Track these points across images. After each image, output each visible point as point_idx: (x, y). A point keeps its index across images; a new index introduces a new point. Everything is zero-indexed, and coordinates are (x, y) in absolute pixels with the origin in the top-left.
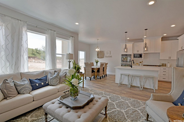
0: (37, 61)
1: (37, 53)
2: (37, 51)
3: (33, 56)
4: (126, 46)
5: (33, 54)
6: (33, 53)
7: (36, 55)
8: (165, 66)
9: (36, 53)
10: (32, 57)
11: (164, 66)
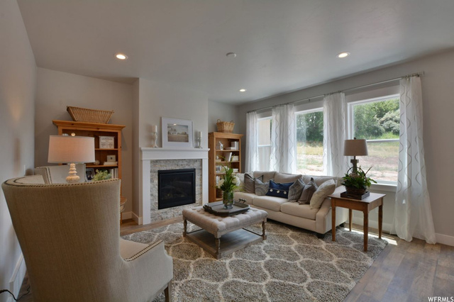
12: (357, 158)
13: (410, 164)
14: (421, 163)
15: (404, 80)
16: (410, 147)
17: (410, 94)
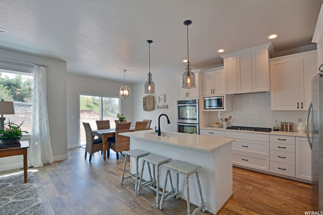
0: (92, 117)
1: (95, 104)
2: (95, 102)
3: (89, 109)
4: (150, 78)
5: (89, 106)
6: (89, 104)
7: (92, 107)
8: (291, 130)
9: (92, 105)
10: (86, 111)
11: (287, 131)
12: (4, 116)
13: (40, 119)
14: (46, 118)
15: (36, 66)
16: (40, 109)
17: (41, 76)
